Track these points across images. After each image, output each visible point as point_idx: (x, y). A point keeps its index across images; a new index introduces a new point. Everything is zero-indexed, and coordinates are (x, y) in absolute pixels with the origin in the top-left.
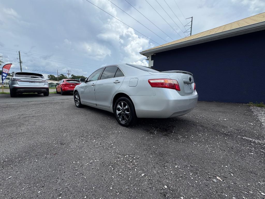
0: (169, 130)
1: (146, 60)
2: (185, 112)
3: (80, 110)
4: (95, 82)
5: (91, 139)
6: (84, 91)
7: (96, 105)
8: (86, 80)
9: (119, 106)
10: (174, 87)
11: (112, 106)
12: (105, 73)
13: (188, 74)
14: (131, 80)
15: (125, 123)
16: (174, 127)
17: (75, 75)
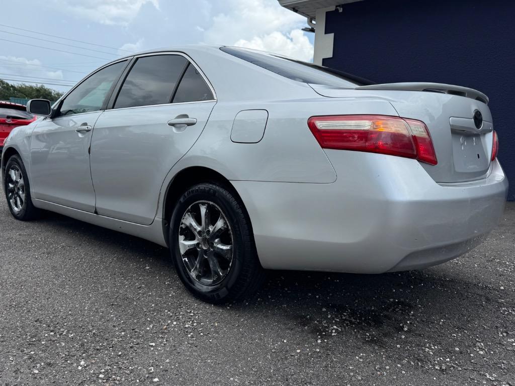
0: (390, 319)
1: (305, 30)
2: (454, 249)
3: (28, 231)
4: (92, 118)
5: (70, 356)
6: (47, 152)
7: (96, 212)
8: (54, 106)
9: (189, 220)
10: (412, 149)
11: (159, 218)
12: (134, 81)
13: (471, 95)
14: (241, 116)
15: (210, 288)
16: (411, 307)
17: (10, 83)
